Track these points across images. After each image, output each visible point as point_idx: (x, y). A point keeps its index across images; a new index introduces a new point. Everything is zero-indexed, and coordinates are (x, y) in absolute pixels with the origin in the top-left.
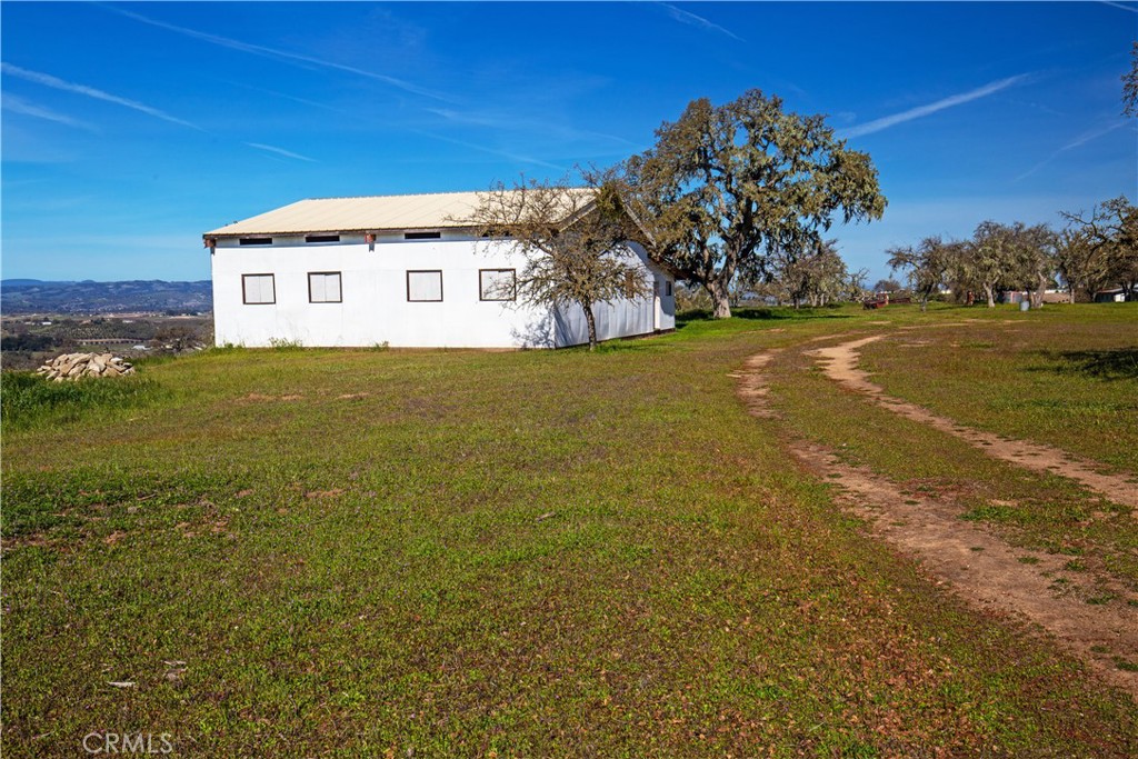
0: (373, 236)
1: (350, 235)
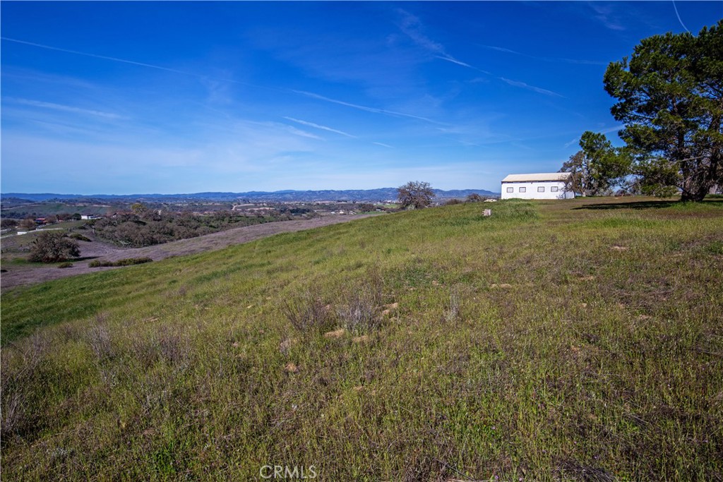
0: (532, 182)
1: (528, 182)
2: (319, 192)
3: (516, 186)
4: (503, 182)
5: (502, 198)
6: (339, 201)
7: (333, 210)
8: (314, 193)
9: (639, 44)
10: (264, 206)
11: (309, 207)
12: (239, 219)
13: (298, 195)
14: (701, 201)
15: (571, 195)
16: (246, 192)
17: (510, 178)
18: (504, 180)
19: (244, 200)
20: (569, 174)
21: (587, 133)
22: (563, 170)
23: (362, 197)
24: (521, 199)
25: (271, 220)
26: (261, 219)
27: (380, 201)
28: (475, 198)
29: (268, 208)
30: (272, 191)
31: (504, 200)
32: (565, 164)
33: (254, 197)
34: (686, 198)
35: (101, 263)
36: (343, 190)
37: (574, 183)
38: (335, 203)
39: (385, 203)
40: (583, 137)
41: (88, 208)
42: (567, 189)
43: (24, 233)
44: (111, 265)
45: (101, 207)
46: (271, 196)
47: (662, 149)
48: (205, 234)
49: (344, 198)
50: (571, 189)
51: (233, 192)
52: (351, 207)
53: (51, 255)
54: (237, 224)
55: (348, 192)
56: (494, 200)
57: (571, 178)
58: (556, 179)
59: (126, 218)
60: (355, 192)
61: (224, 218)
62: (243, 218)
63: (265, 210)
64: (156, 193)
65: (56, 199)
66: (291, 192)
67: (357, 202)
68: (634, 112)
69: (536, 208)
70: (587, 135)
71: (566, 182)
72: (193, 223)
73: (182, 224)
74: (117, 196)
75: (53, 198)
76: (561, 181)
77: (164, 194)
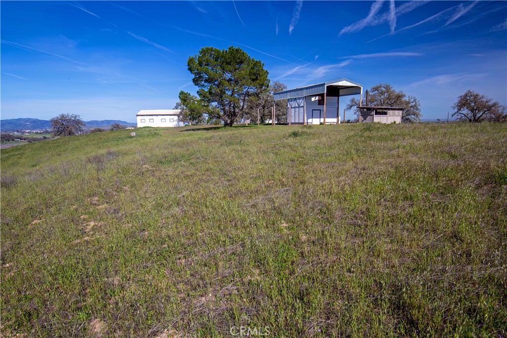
0: (157, 115)
1: (155, 115)
3: (147, 118)
5: (138, 127)
9: (201, 50)
14: (231, 126)
15: (182, 124)
17: (142, 112)
18: (138, 114)
20: (180, 110)
21: (182, 92)
22: (176, 108)
24: (151, 127)
27: (17, 131)
28: (117, 127)
31: (140, 128)
32: (177, 103)
34: (226, 124)
37: (183, 117)
39: (24, 132)
40: (180, 94)
42: (179, 120)
47: (216, 101)
50: (182, 120)
56: (133, 128)
57: (181, 113)
58: (172, 114)
68: (203, 82)
69: (161, 132)
70: (182, 93)
71: (179, 116)
76: (175, 115)
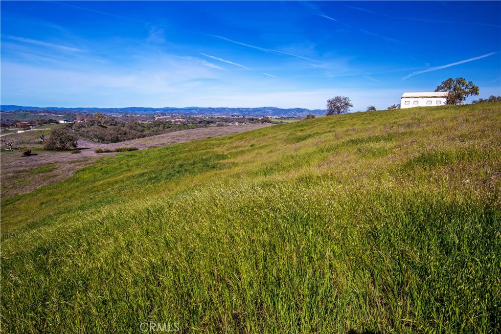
0: (423, 97)
1: (420, 97)
2: (217, 108)
3: (412, 100)
4: (402, 98)
6: (233, 116)
7: (230, 122)
8: (213, 109)
10: (178, 118)
11: (212, 120)
12: (170, 126)
13: (202, 111)
16: (163, 107)
17: (405, 95)
19: (162, 114)
20: (448, 93)
23: (249, 114)
25: (193, 127)
26: (186, 126)
29: (181, 120)
30: (182, 108)
33: (168, 111)
35: (103, 150)
36: (235, 107)
38: (231, 117)
41: (48, 116)
43: (23, 132)
44: (111, 152)
45: (58, 116)
46: (181, 111)
48: (151, 136)
49: (236, 114)
51: (152, 107)
52: (243, 120)
53: (59, 145)
54: (169, 129)
55: (239, 110)
59: (92, 123)
60: (244, 109)
61: (159, 125)
62: (173, 126)
63: (179, 121)
64: (95, 107)
65: (20, 110)
66: (196, 109)
67: (246, 117)
72: (139, 128)
73: (132, 128)
74: (65, 108)
75: (18, 109)
76: (442, 97)
77: (100, 108)
